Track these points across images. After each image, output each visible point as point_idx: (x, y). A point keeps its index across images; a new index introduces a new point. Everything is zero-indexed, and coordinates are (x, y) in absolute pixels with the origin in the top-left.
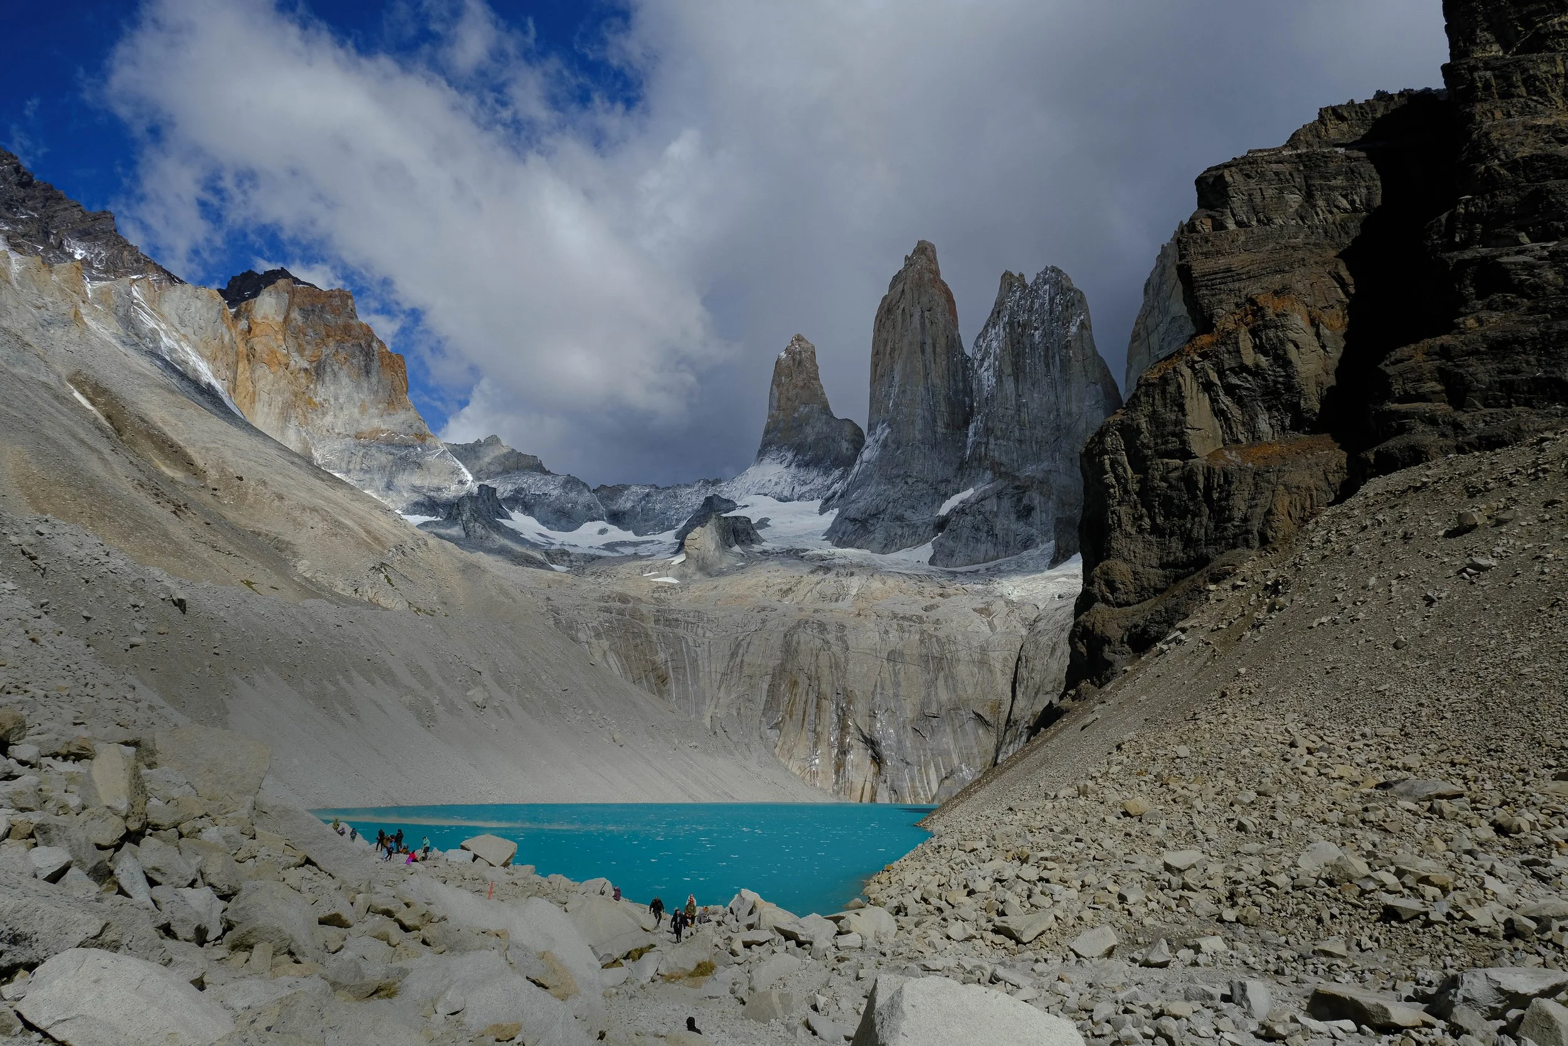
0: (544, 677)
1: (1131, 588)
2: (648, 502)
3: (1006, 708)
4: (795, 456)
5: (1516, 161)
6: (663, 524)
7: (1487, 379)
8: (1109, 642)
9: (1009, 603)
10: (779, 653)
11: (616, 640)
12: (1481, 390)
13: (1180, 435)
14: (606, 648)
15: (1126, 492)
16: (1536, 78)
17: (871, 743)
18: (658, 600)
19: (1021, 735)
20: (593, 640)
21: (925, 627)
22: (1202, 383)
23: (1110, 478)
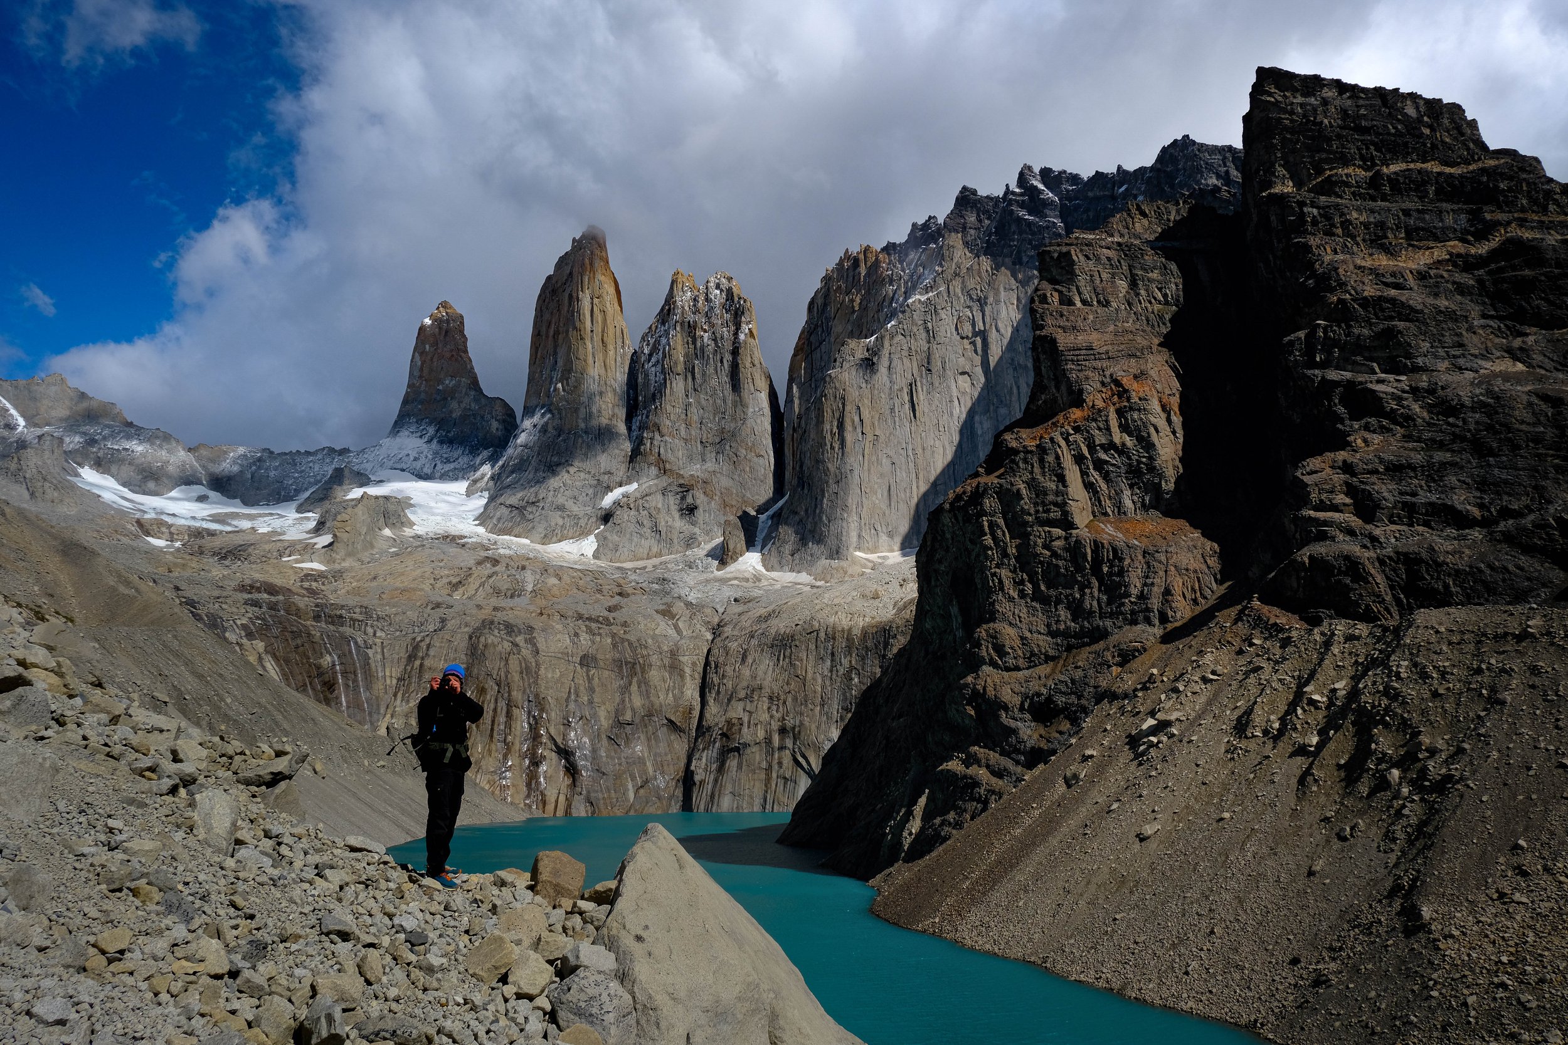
0: (229, 700)
1: (1020, 653)
2: (259, 468)
3: (696, 713)
4: (437, 431)
5: (1365, 298)
6: (279, 493)
7: (1392, 499)
8: (1006, 708)
9: (689, 605)
10: (463, 657)
11: (273, 640)
12: (1387, 507)
13: (1062, 506)
14: (261, 650)
15: (1005, 554)
16: (1350, 223)
17: (565, 753)
18: (312, 592)
19: (715, 742)
20: (245, 641)
21: (615, 629)
22: (1073, 455)
23: (988, 540)
